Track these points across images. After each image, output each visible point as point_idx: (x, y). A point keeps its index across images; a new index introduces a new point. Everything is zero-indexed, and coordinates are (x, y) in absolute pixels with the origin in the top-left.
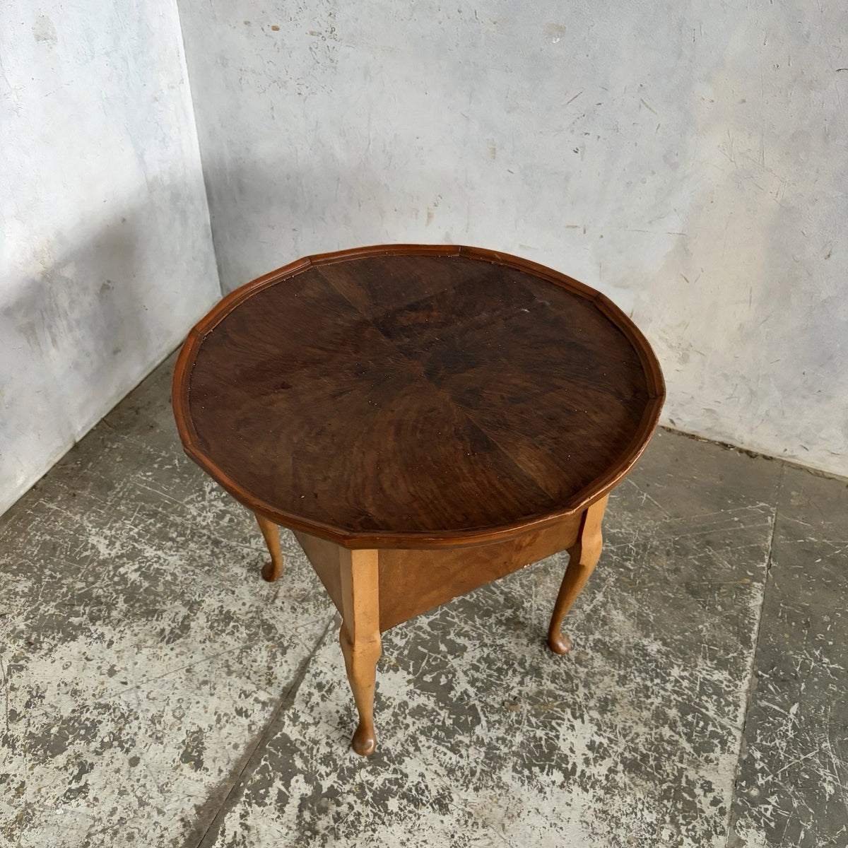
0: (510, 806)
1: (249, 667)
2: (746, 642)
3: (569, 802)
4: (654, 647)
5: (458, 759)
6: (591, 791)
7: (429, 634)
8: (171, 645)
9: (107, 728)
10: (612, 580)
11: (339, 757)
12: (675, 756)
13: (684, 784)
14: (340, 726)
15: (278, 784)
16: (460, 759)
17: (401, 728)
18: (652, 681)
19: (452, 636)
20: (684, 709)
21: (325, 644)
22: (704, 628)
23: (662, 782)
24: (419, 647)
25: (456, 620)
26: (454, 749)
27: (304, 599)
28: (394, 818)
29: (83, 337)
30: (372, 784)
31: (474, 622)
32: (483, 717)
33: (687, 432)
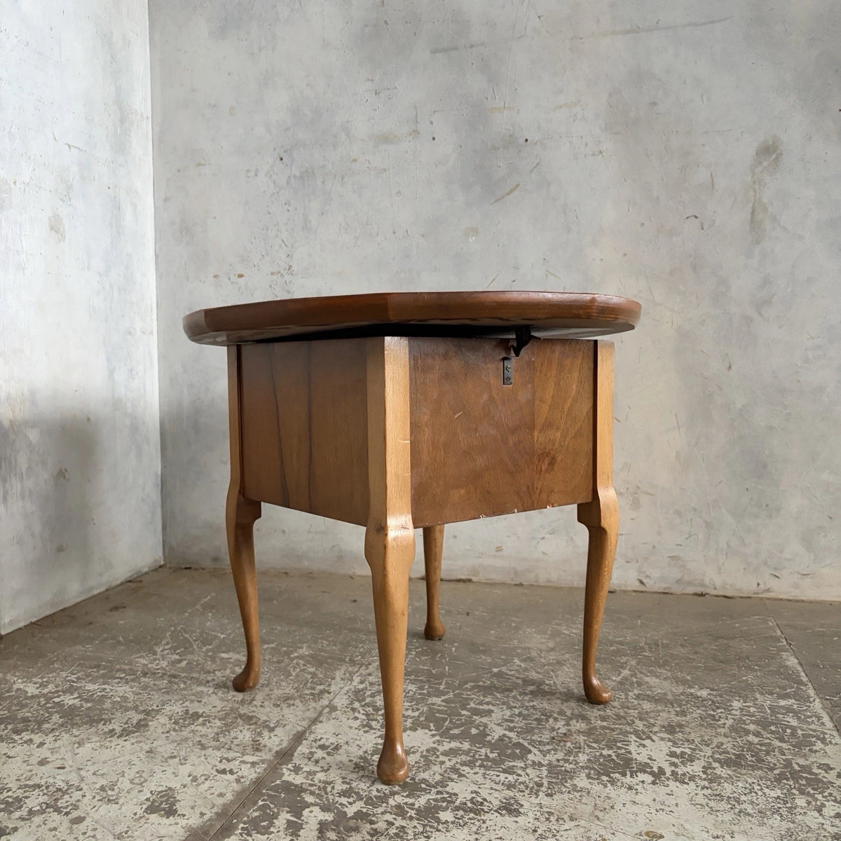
0: (598, 802)
1: (229, 743)
2: (801, 683)
3: (670, 793)
4: (704, 693)
5: (516, 777)
6: (692, 783)
7: (444, 706)
8: (123, 738)
9: (38, 800)
10: (633, 663)
11: (362, 790)
12: (774, 752)
13: (797, 768)
14: (357, 770)
15: (284, 817)
16: (518, 777)
17: (435, 764)
18: (714, 711)
19: (472, 705)
20: (764, 724)
21: (321, 722)
22: (750, 678)
23: (772, 769)
24: (437, 715)
25: (473, 696)
26: (509, 771)
27: (287, 698)
28: (451, 825)
29: (32, 513)
30: (413, 804)
31: (494, 695)
32: (532, 749)
33: (660, 591)
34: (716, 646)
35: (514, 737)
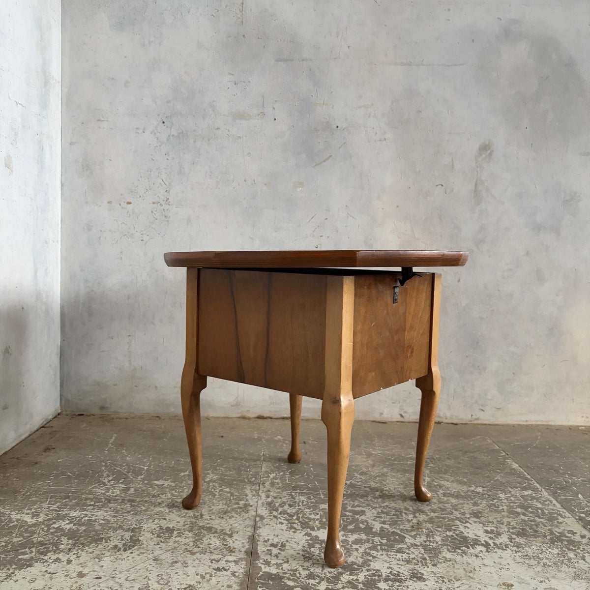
0: (464, 567)
1: (208, 548)
3: (500, 557)
6: (508, 549)
8: (130, 551)
11: (319, 573)
12: (540, 525)
13: (557, 534)
14: (306, 559)
16: (408, 555)
17: (353, 551)
18: (492, 501)
19: (349, 508)
21: (260, 527)
22: (499, 478)
25: (346, 502)
26: (400, 551)
27: (226, 512)
30: (357, 580)
31: (358, 500)
32: (405, 535)
33: (413, 421)
34: (468, 457)
35: (389, 527)
